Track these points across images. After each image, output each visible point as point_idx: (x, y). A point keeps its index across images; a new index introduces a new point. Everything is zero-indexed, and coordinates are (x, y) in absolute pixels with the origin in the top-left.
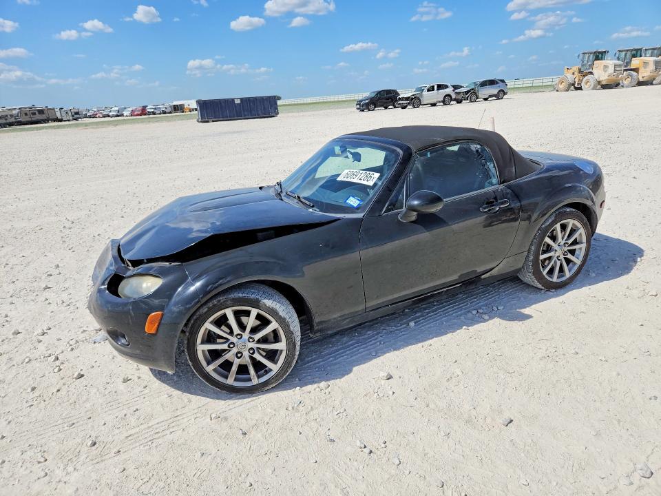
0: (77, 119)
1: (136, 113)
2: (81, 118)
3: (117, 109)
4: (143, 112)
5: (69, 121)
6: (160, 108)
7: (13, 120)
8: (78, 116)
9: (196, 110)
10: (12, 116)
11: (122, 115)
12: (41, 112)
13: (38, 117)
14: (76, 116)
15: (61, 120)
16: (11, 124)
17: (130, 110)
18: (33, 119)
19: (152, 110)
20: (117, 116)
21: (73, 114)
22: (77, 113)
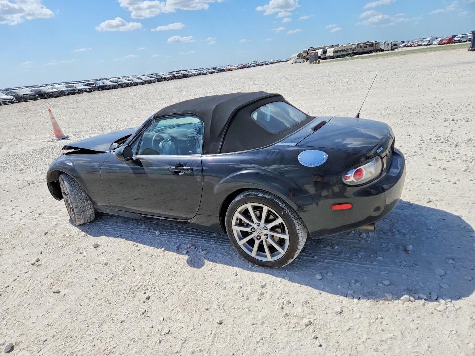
0: (394, 49)
1: (443, 42)
2: (397, 48)
3: (429, 39)
4: (451, 40)
5: (389, 51)
6: (467, 36)
7: (351, 52)
8: (396, 47)
9: (470, 40)
10: (351, 49)
11: (431, 44)
12: (371, 45)
13: (368, 49)
14: (394, 47)
15: (383, 51)
16: (350, 55)
17: (440, 39)
18: (364, 51)
19: (459, 38)
20: (428, 45)
21: (393, 45)
22: (395, 45)
